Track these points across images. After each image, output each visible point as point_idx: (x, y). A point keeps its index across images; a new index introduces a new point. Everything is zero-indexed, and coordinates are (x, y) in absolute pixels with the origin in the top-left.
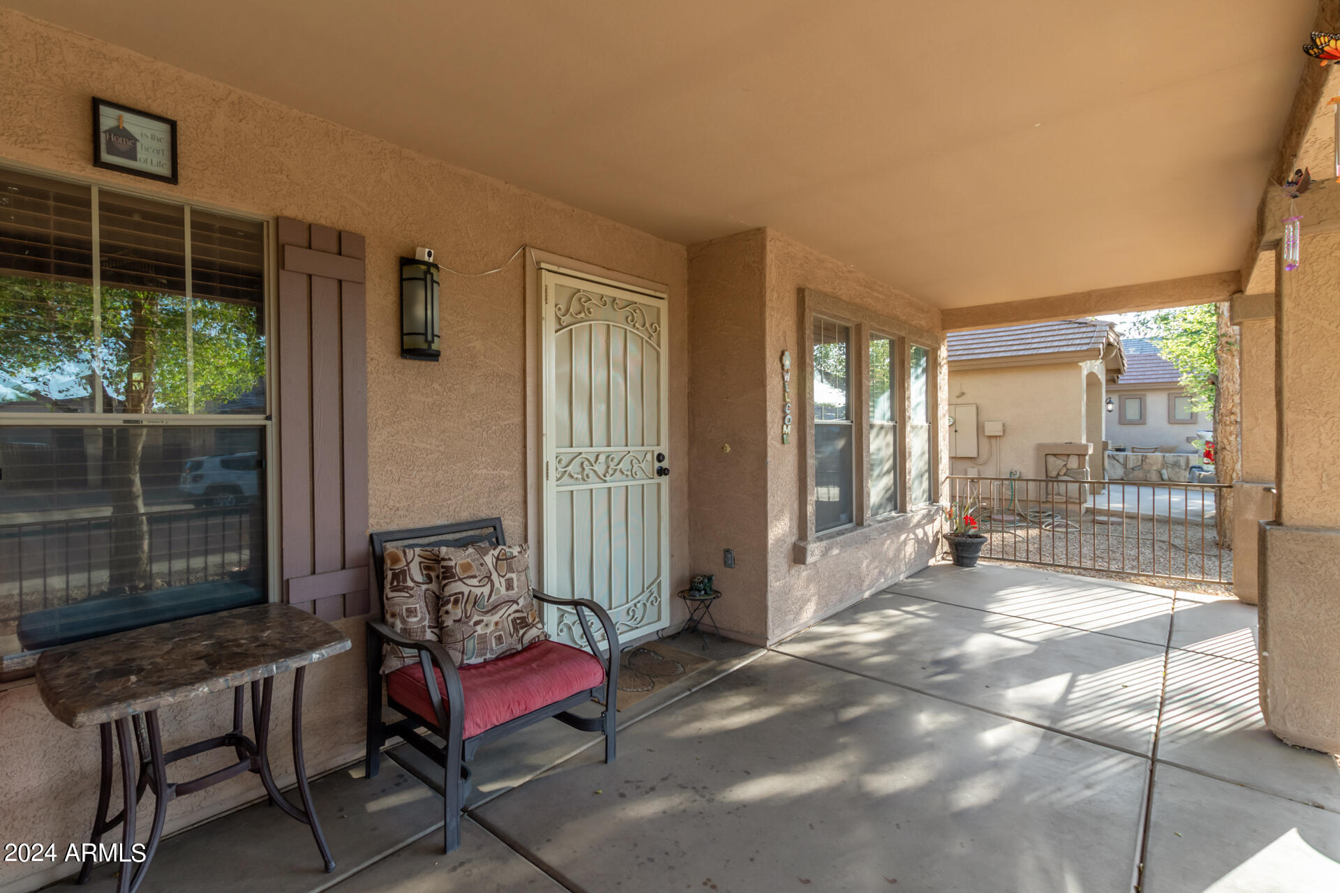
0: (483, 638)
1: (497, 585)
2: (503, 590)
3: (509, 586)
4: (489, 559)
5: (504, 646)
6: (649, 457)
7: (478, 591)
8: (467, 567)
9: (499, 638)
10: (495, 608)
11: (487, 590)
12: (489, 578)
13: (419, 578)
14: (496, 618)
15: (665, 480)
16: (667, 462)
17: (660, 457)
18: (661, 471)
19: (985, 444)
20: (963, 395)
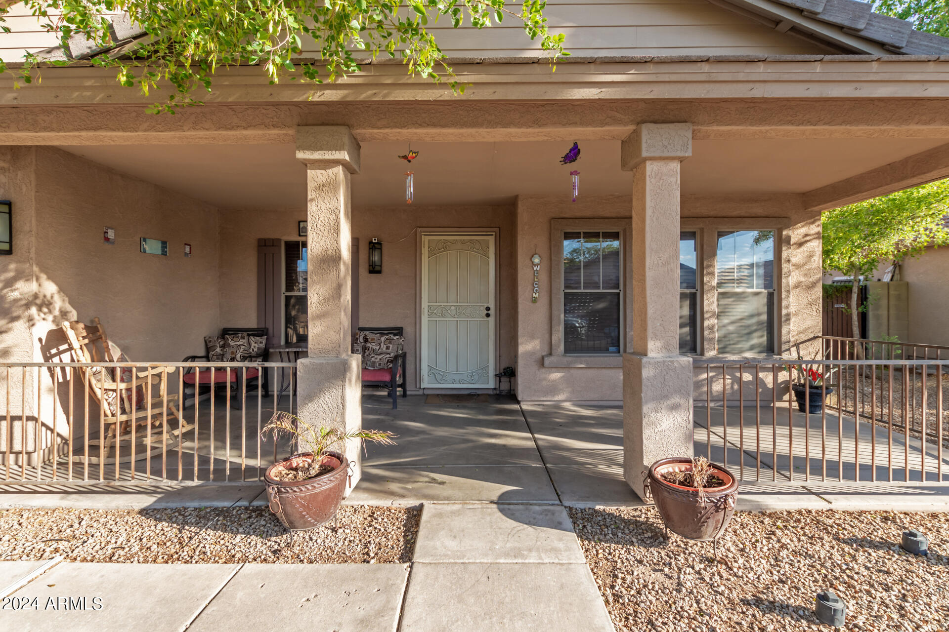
0: (374, 362)
1: (382, 346)
2: (384, 349)
3: (388, 348)
4: (383, 339)
5: (381, 367)
6: (482, 308)
7: (375, 347)
8: (373, 339)
9: (380, 364)
10: (381, 354)
11: (378, 348)
12: (380, 344)
13: (362, 341)
14: (380, 357)
15: (491, 320)
16: (492, 312)
17: (488, 309)
18: (488, 315)
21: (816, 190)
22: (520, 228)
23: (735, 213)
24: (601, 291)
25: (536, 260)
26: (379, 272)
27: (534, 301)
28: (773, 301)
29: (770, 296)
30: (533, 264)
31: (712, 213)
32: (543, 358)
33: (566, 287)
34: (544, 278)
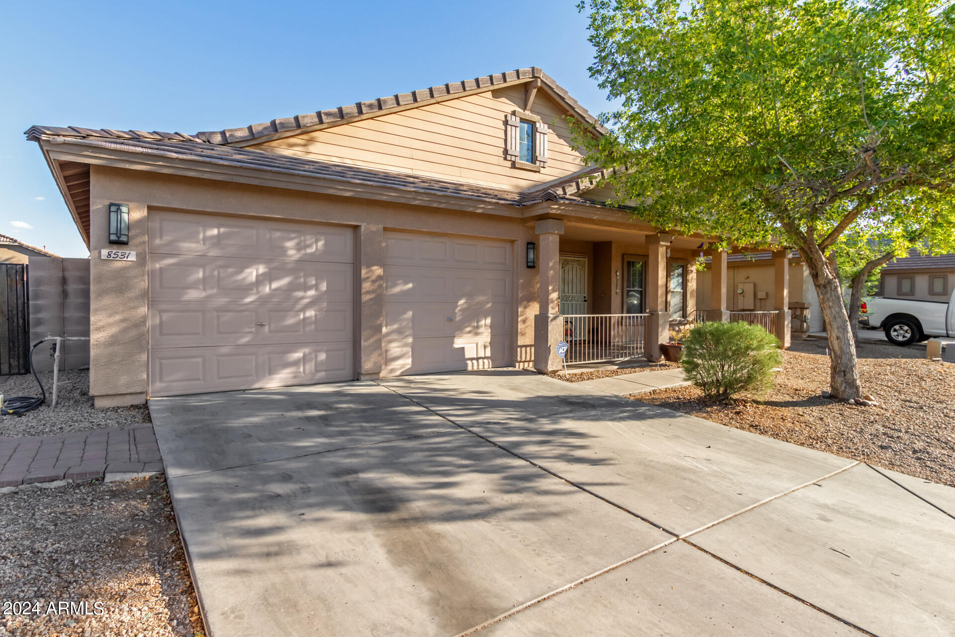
6: (582, 297)
15: (586, 303)
16: (587, 299)
17: (585, 297)
18: (585, 301)
19: (758, 303)
20: (748, 277)
22: (612, 258)
24: (637, 289)
25: (618, 274)
27: (617, 293)
30: (617, 276)
33: (627, 287)
34: (620, 282)
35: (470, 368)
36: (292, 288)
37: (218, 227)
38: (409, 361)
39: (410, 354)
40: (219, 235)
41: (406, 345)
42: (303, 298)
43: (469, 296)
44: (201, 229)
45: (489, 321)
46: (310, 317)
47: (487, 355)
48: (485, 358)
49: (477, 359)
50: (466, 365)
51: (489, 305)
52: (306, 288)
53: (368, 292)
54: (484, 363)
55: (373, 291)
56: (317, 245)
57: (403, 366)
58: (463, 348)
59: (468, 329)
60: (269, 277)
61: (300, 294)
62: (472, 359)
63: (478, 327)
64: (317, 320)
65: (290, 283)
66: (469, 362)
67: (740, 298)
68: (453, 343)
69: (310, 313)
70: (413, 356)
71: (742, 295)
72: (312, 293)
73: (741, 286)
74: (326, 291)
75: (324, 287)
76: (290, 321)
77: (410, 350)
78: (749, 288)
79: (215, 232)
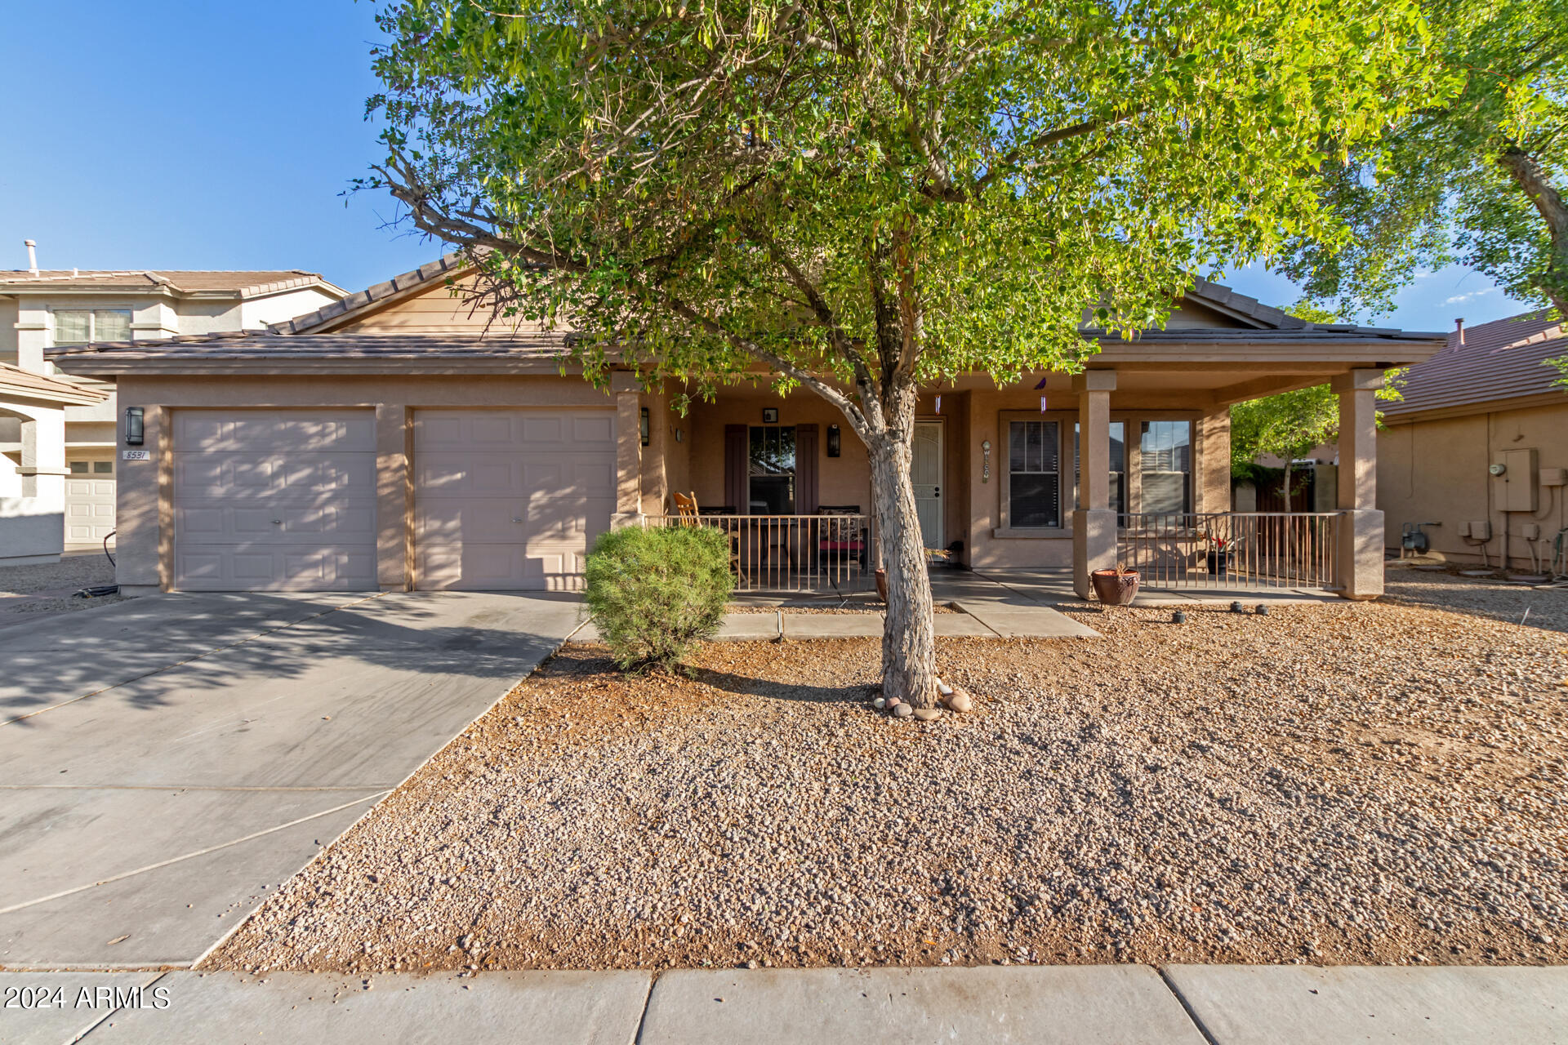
6: (931, 489)
15: (940, 499)
16: (940, 492)
17: (937, 489)
18: (937, 495)
19: (1545, 496)
20: (1521, 437)
21: (1223, 388)
22: (972, 419)
23: (1156, 407)
24: (1042, 472)
25: (987, 446)
26: (838, 456)
27: (985, 481)
28: (1188, 482)
29: (1186, 477)
30: (984, 450)
31: (1136, 406)
32: (993, 531)
33: (1012, 470)
34: (993, 461)
35: (551, 587)
36: (313, 480)
37: (234, 422)
38: (459, 571)
39: (459, 563)
40: (236, 429)
41: (454, 550)
42: (322, 493)
43: (550, 489)
44: (219, 425)
45: (582, 522)
46: (329, 515)
47: (579, 571)
48: (577, 575)
49: (564, 576)
50: (545, 583)
51: (583, 500)
52: (326, 480)
53: (386, 485)
54: (574, 582)
55: (392, 484)
56: (337, 431)
57: (451, 577)
58: (541, 560)
59: (549, 533)
60: (285, 470)
61: (320, 488)
62: (555, 575)
63: (564, 530)
64: (338, 517)
65: (309, 477)
66: (550, 580)
67: (1499, 484)
68: (525, 552)
69: (331, 510)
70: (464, 566)
71: (1503, 478)
72: (333, 486)
73: (1499, 458)
74: (349, 485)
75: (346, 479)
76: (311, 518)
77: (459, 558)
78: (1520, 464)
79: (231, 426)
